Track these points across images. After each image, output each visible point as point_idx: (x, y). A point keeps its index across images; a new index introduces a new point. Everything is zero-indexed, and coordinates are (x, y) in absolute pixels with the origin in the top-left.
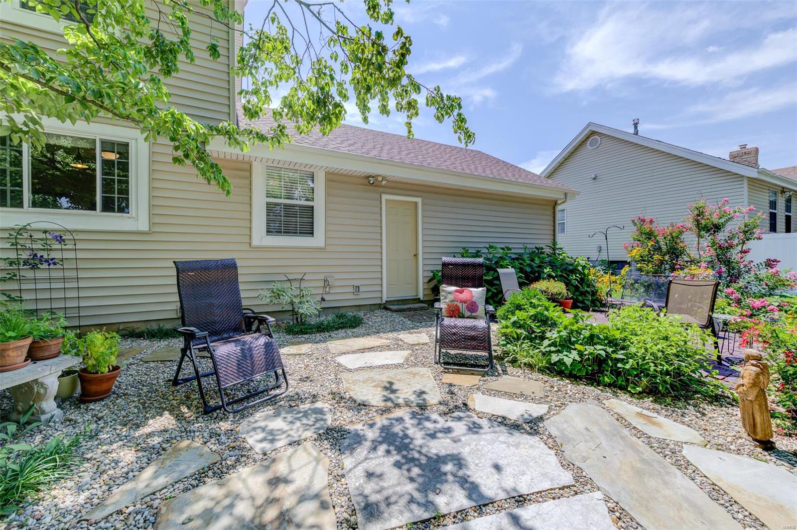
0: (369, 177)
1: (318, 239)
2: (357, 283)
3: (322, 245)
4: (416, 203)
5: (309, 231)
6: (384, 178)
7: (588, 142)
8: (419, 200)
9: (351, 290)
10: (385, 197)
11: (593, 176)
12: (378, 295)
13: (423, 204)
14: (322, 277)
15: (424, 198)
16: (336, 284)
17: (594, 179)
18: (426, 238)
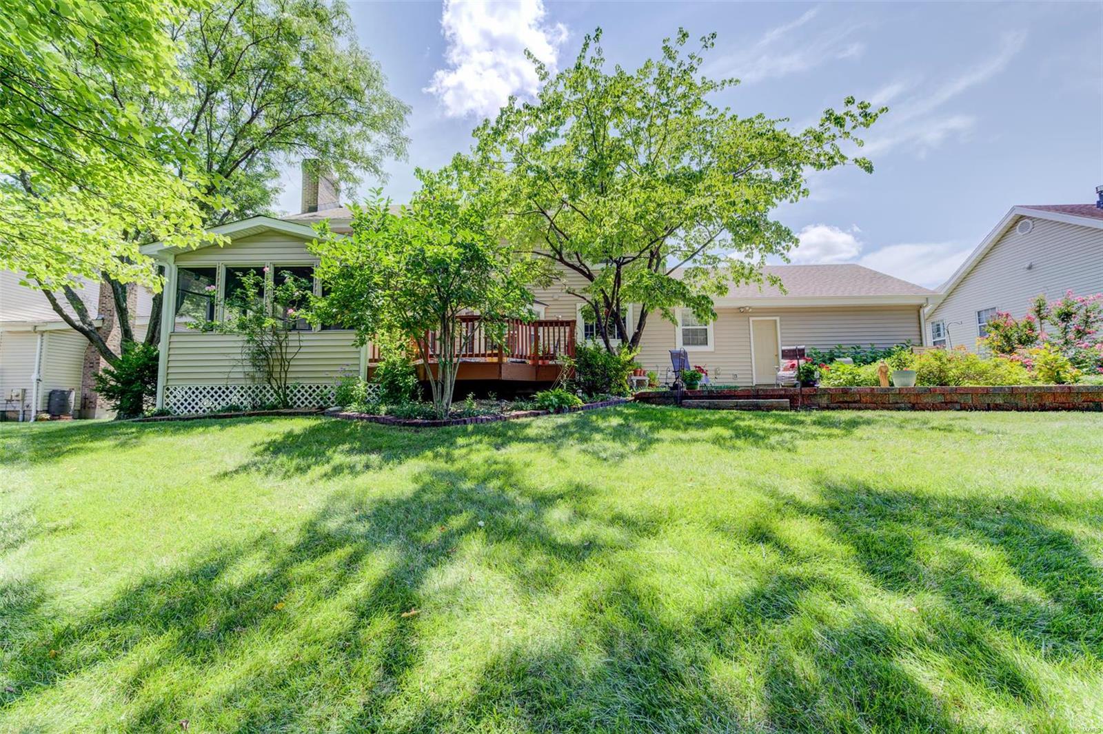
0: (739, 308)
1: (710, 347)
2: (735, 373)
3: (713, 350)
4: (775, 321)
5: (705, 343)
6: (750, 308)
7: (1017, 227)
8: (778, 319)
9: (732, 376)
10: (751, 319)
11: (1027, 266)
12: (750, 380)
13: (781, 321)
14: (713, 368)
15: (781, 317)
16: (722, 372)
17: (1030, 268)
18: (784, 339)
